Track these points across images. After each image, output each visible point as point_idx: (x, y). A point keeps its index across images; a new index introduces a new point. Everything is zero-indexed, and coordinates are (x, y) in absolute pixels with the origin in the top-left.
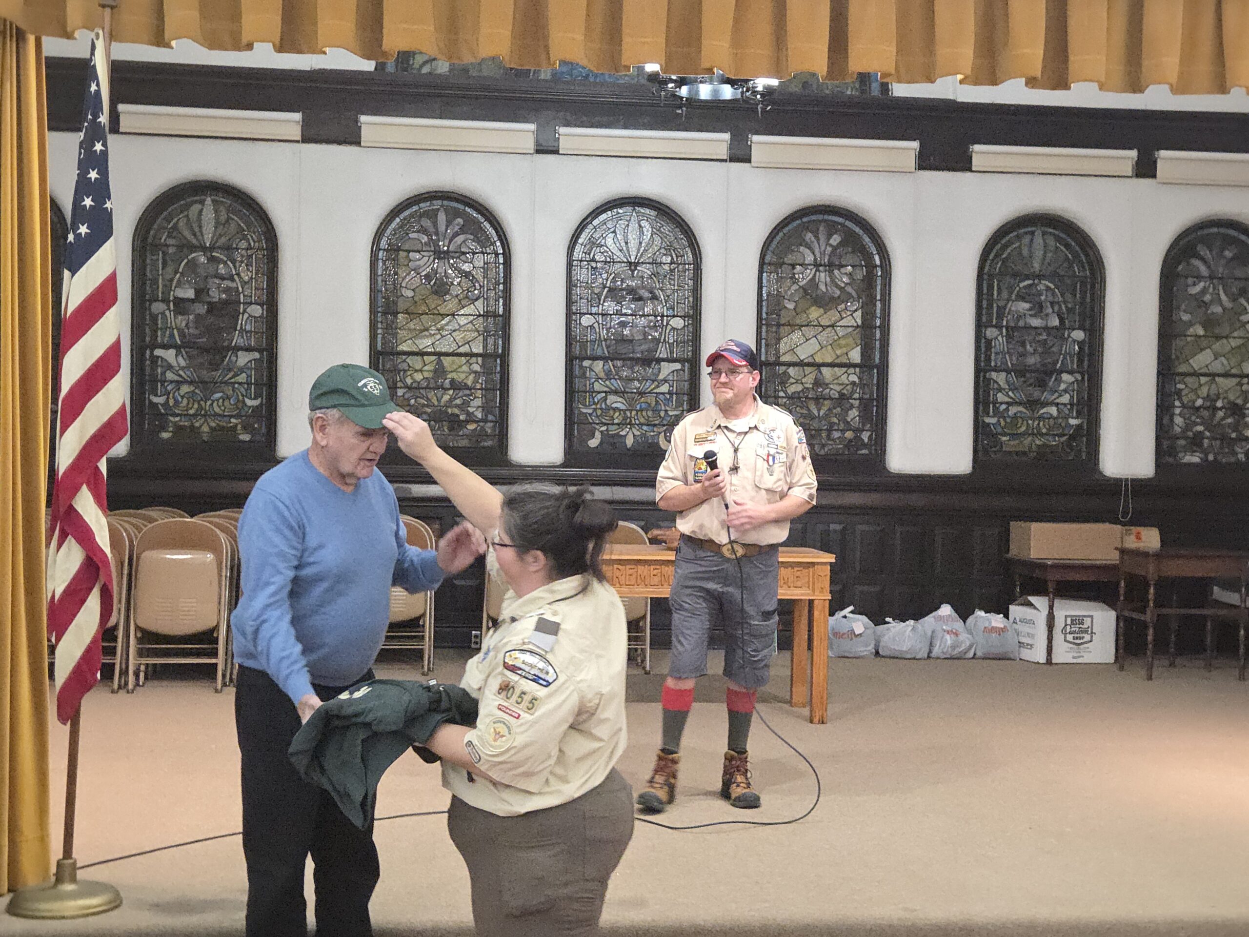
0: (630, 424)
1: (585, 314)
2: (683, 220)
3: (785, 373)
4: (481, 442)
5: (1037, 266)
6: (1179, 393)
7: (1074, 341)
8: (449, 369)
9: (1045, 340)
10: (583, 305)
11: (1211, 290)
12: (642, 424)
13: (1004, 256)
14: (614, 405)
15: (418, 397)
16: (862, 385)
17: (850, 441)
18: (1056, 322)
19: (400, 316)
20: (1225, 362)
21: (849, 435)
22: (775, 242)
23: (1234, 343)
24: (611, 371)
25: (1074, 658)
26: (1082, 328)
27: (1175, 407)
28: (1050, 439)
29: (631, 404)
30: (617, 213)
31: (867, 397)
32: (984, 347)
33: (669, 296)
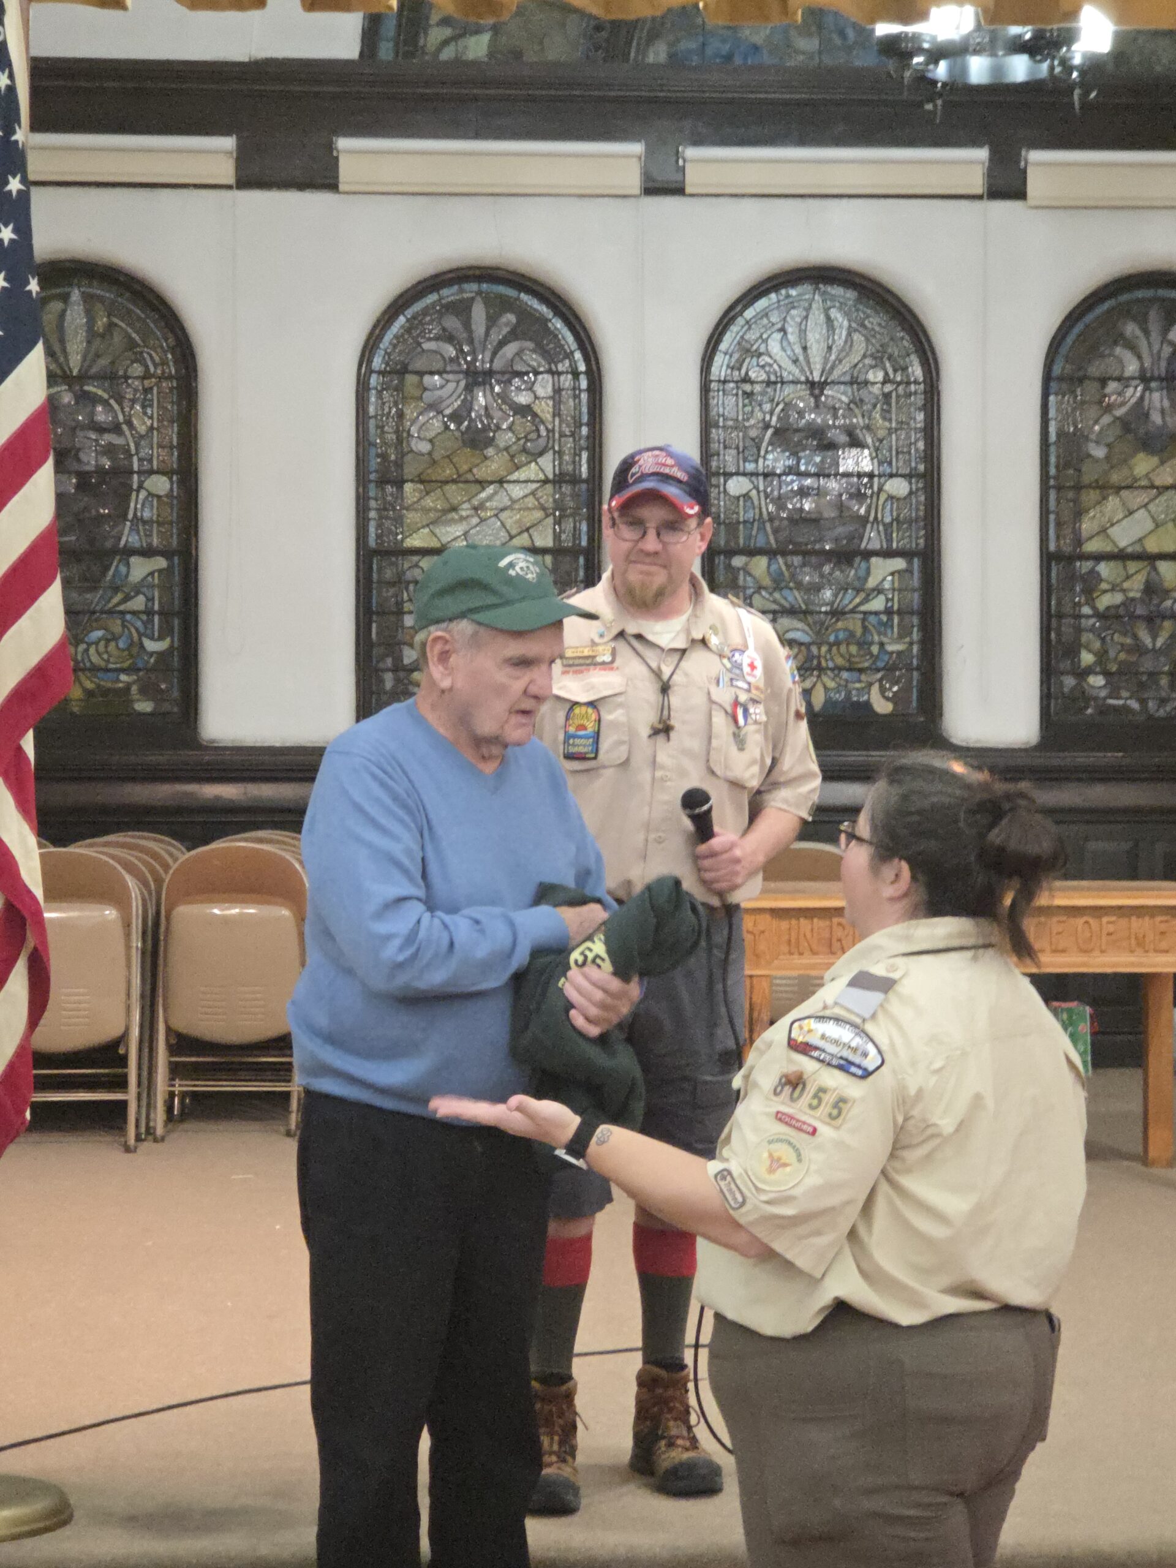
0: (819, 668)
1: (731, 475)
2: (905, 306)
3: (1092, 571)
10: (729, 459)
12: (840, 669)
14: (789, 636)
19: (408, 487)
22: (1070, 340)
24: (782, 574)
29: (820, 631)
30: (787, 295)
33: (882, 440)
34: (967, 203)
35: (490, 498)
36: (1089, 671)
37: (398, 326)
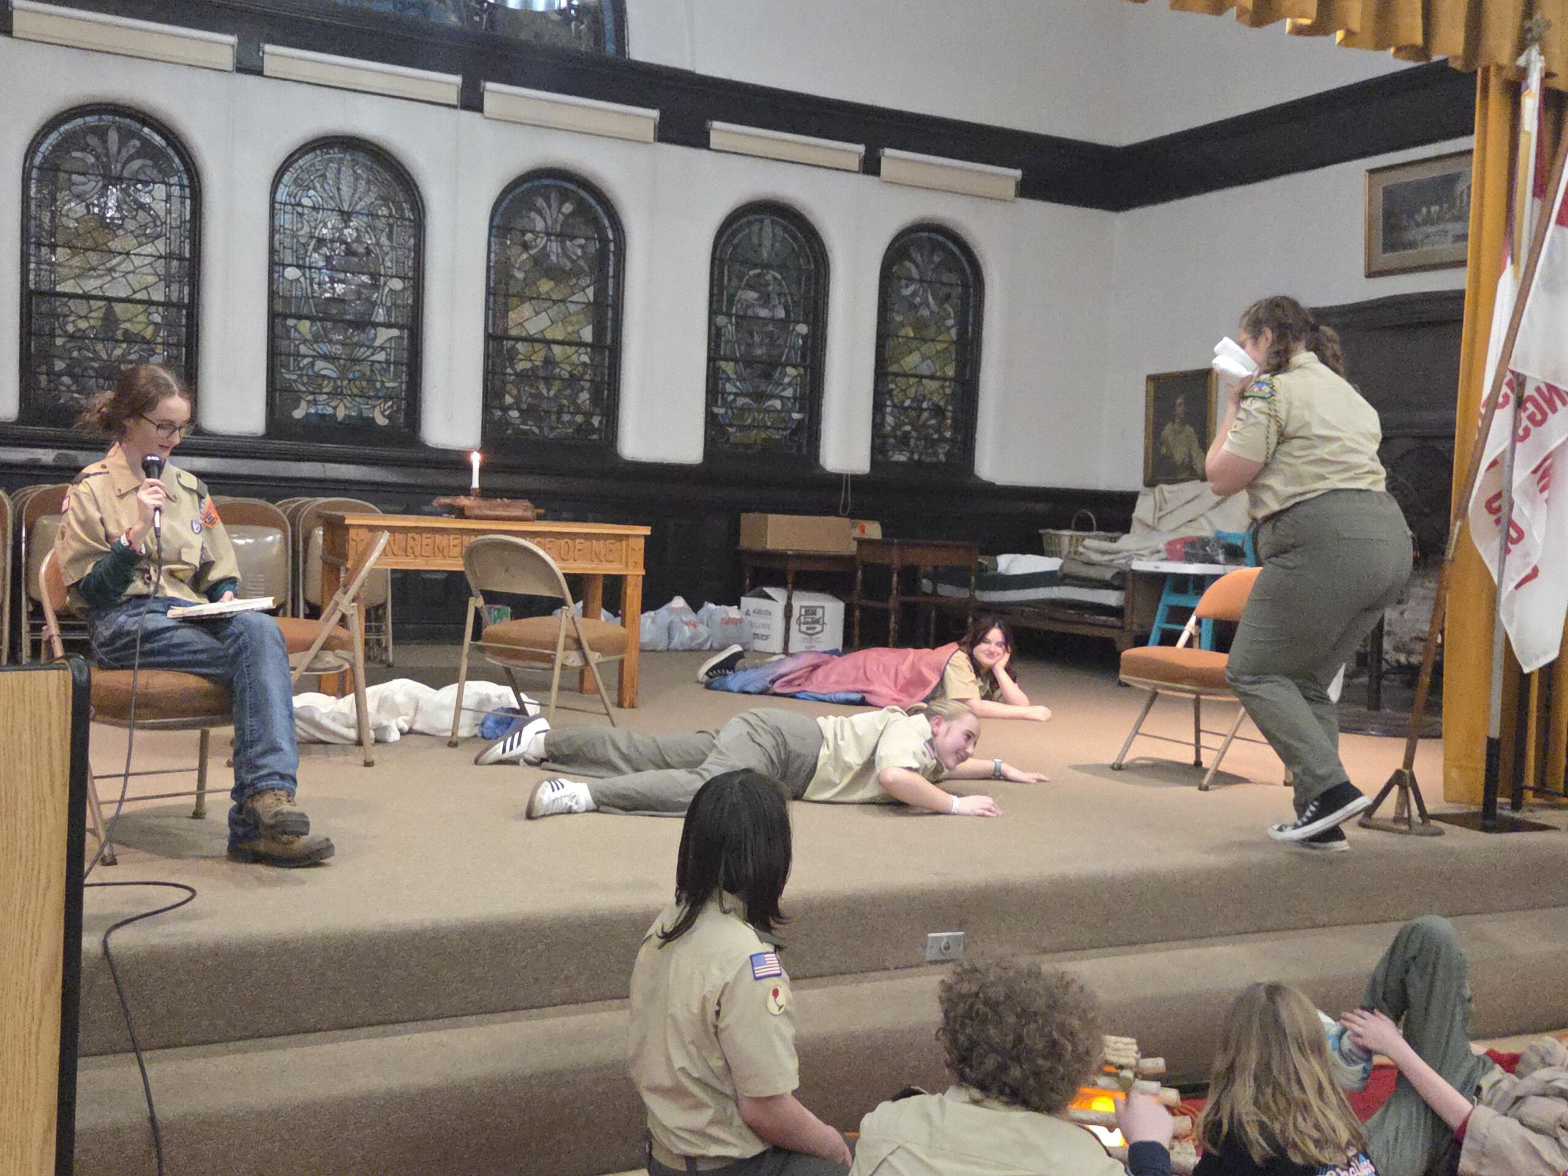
0: (341, 394)
1: (289, 265)
2: (404, 169)
3: (513, 348)
5: (765, 255)
6: (890, 392)
7: (799, 334)
8: (121, 317)
9: (772, 332)
10: (287, 256)
11: (921, 293)
12: (356, 396)
13: (736, 241)
14: (323, 372)
15: (82, 348)
16: (594, 366)
17: (581, 425)
18: (781, 313)
19: (59, 250)
20: (931, 365)
21: (579, 419)
22: (504, 204)
23: (940, 347)
24: (319, 332)
26: (805, 322)
27: (886, 406)
28: (775, 432)
29: (343, 372)
30: (328, 153)
31: (598, 379)
32: (715, 336)
33: (387, 254)
34: (446, 109)
35: (119, 264)
36: (510, 408)
37: (53, 138)
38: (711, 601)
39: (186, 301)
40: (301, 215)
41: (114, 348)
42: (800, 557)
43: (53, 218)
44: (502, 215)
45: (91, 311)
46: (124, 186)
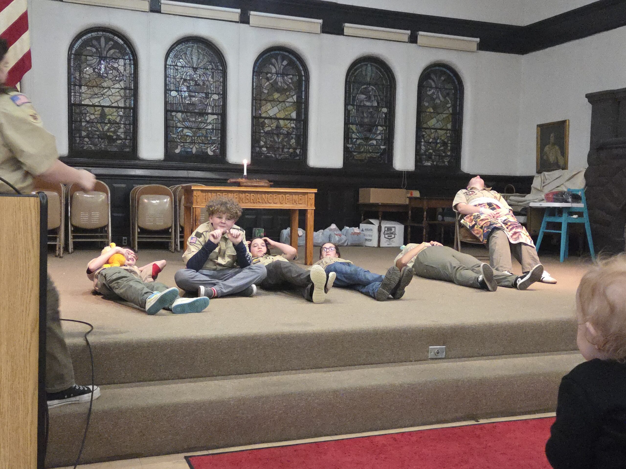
0: (195, 143)
1: (173, 90)
2: (218, 49)
3: (264, 121)
4: (123, 149)
7: (383, 112)
8: (107, 114)
9: (372, 112)
10: (172, 86)
11: (436, 93)
12: (200, 143)
13: (356, 74)
14: (187, 134)
15: (92, 126)
16: (297, 128)
17: (292, 153)
18: (375, 104)
19: (83, 87)
20: (441, 124)
21: (291, 150)
22: (259, 62)
23: (444, 116)
24: (185, 118)
25: (388, 244)
26: (386, 107)
27: (422, 142)
28: (373, 154)
29: (195, 133)
30: (187, 44)
31: (299, 134)
32: (347, 113)
33: (211, 84)
34: (234, 23)
35: (107, 92)
36: (263, 147)
37: (80, 42)
38: (347, 226)
39: (132, 106)
40: (177, 70)
41: (105, 126)
42: (384, 205)
43: (80, 74)
44: (258, 67)
45: (96, 111)
46: (108, 60)
